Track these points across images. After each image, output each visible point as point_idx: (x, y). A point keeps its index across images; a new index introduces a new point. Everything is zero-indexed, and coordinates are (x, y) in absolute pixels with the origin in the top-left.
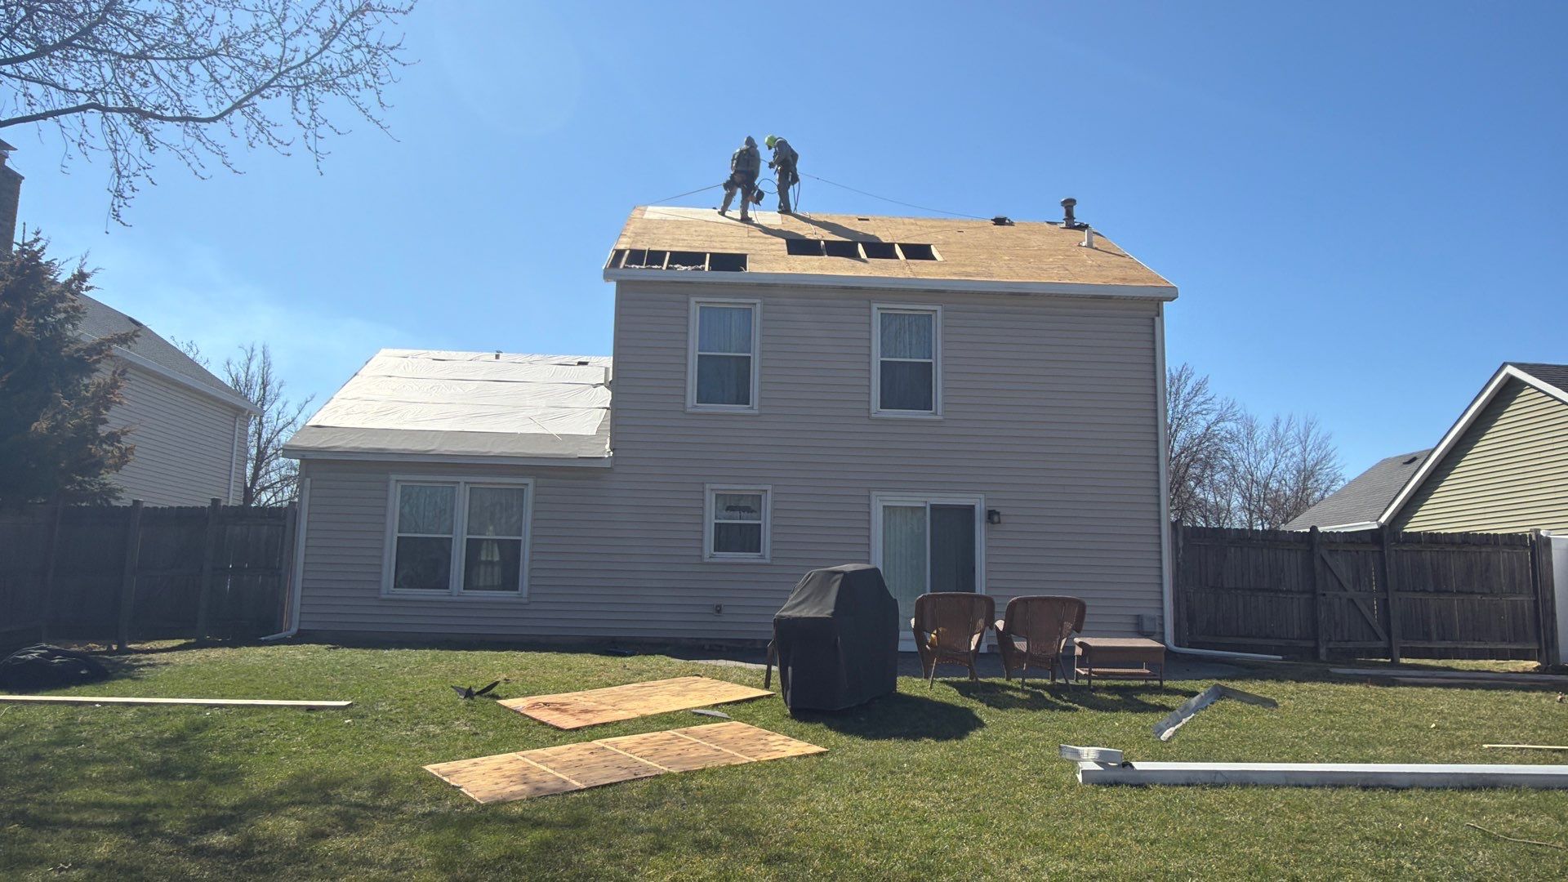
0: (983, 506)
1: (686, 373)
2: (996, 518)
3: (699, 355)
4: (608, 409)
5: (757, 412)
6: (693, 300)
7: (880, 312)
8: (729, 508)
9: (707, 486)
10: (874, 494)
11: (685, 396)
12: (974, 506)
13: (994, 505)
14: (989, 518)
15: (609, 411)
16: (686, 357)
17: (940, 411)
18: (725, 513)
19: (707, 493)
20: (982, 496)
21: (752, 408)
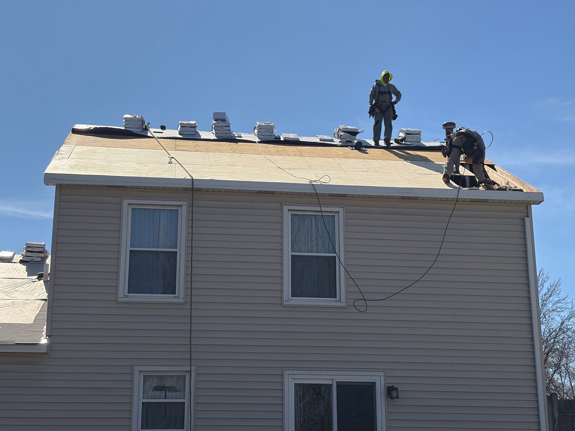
0: (383, 382)
1: (118, 266)
2: (394, 394)
3: (130, 251)
4: (45, 300)
5: (182, 301)
6: (126, 202)
7: (290, 213)
8: (156, 389)
9: (137, 368)
10: (286, 372)
11: (117, 287)
12: (375, 383)
13: (393, 382)
14: (389, 394)
15: (47, 302)
16: (119, 252)
17: (343, 299)
18: (151, 393)
19: (136, 375)
20: (382, 374)
21: (178, 297)
